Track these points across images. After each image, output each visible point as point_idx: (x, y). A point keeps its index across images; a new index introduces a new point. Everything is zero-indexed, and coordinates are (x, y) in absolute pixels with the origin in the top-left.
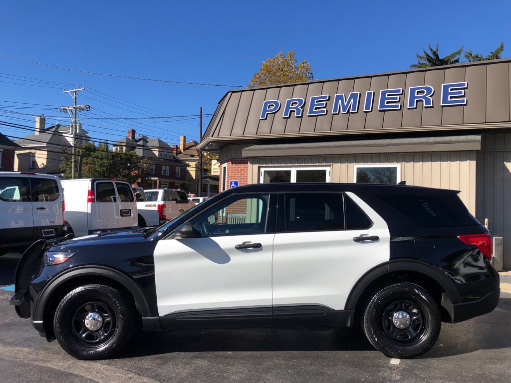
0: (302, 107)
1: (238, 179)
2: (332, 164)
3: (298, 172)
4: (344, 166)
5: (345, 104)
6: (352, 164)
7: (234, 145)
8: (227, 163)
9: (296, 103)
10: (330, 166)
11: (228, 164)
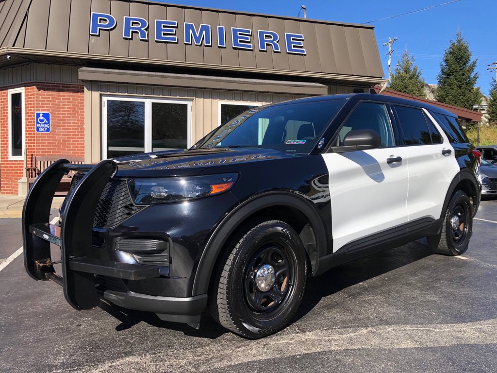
0: (146, 29)
1: (49, 110)
2: (194, 98)
3: (153, 104)
4: (208, 101)
5: (198, 35)
6: (216, 100)
7: (41, 65)
8: (24, 88)
9: (138, 24)
10: (192, 100)
11: (26, 90)
